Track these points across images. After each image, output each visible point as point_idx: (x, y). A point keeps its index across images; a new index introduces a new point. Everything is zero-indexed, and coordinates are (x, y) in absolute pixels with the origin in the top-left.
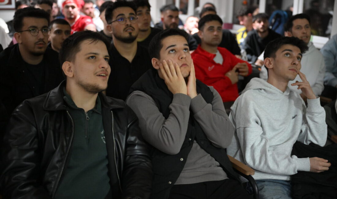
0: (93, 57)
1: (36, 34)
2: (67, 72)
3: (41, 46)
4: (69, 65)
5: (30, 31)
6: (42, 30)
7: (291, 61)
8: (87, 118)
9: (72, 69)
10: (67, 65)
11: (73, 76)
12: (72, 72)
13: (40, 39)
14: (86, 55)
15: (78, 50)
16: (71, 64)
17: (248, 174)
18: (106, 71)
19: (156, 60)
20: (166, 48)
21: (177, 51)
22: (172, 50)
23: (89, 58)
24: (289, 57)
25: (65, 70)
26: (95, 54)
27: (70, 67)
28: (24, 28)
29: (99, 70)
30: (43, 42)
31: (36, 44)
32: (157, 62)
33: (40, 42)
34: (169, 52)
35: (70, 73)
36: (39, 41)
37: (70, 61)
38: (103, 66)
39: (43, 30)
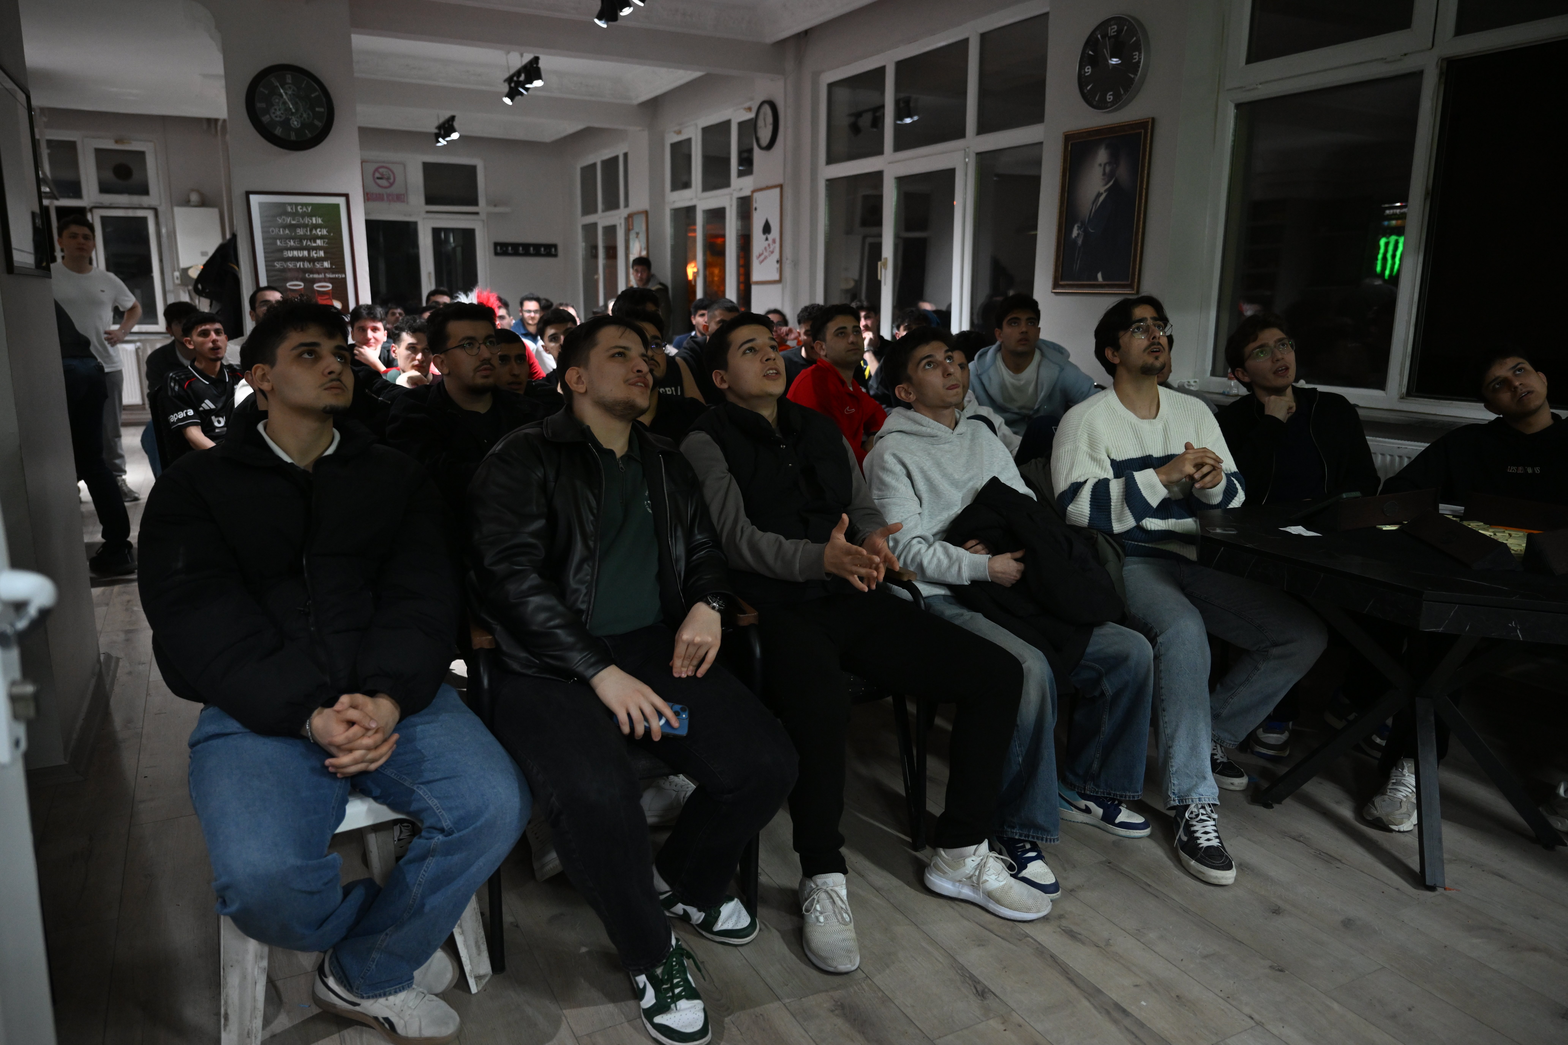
0: (621, 354)
1: (475, 351)
2: (575, 385)
3: (488, 372)
4: (578, 373)
5: (462, 347)
6: (485, 343)
7: (939, 372)
8: (621, 468)
9: (583, 379)
10: (574, 373)
11: (586, 391)
12: (583, 383)
13: (485, 360)
14: (608, 350)
15: (594, 344)
16: (581, 371)
17: (906, 579)
18: (645, 377)
19: (720, 374)
20: (737, 347)
21: (757, 349)
22: (751, 349)
23: (613, 356)
24: (934, 368)
25: (570, 382)
26: (624, 348)
27: (579, 378)
28: (452, 343)
29: (632, 376)
30: (491, 365)
31: (476, 370)
32: (722, 378)
33: (485, 366)
34: (744, 353)
35: (580, 386)
36: (483, 365)
37: (579, 366)
38: (639, 368)
39: (488, 344)
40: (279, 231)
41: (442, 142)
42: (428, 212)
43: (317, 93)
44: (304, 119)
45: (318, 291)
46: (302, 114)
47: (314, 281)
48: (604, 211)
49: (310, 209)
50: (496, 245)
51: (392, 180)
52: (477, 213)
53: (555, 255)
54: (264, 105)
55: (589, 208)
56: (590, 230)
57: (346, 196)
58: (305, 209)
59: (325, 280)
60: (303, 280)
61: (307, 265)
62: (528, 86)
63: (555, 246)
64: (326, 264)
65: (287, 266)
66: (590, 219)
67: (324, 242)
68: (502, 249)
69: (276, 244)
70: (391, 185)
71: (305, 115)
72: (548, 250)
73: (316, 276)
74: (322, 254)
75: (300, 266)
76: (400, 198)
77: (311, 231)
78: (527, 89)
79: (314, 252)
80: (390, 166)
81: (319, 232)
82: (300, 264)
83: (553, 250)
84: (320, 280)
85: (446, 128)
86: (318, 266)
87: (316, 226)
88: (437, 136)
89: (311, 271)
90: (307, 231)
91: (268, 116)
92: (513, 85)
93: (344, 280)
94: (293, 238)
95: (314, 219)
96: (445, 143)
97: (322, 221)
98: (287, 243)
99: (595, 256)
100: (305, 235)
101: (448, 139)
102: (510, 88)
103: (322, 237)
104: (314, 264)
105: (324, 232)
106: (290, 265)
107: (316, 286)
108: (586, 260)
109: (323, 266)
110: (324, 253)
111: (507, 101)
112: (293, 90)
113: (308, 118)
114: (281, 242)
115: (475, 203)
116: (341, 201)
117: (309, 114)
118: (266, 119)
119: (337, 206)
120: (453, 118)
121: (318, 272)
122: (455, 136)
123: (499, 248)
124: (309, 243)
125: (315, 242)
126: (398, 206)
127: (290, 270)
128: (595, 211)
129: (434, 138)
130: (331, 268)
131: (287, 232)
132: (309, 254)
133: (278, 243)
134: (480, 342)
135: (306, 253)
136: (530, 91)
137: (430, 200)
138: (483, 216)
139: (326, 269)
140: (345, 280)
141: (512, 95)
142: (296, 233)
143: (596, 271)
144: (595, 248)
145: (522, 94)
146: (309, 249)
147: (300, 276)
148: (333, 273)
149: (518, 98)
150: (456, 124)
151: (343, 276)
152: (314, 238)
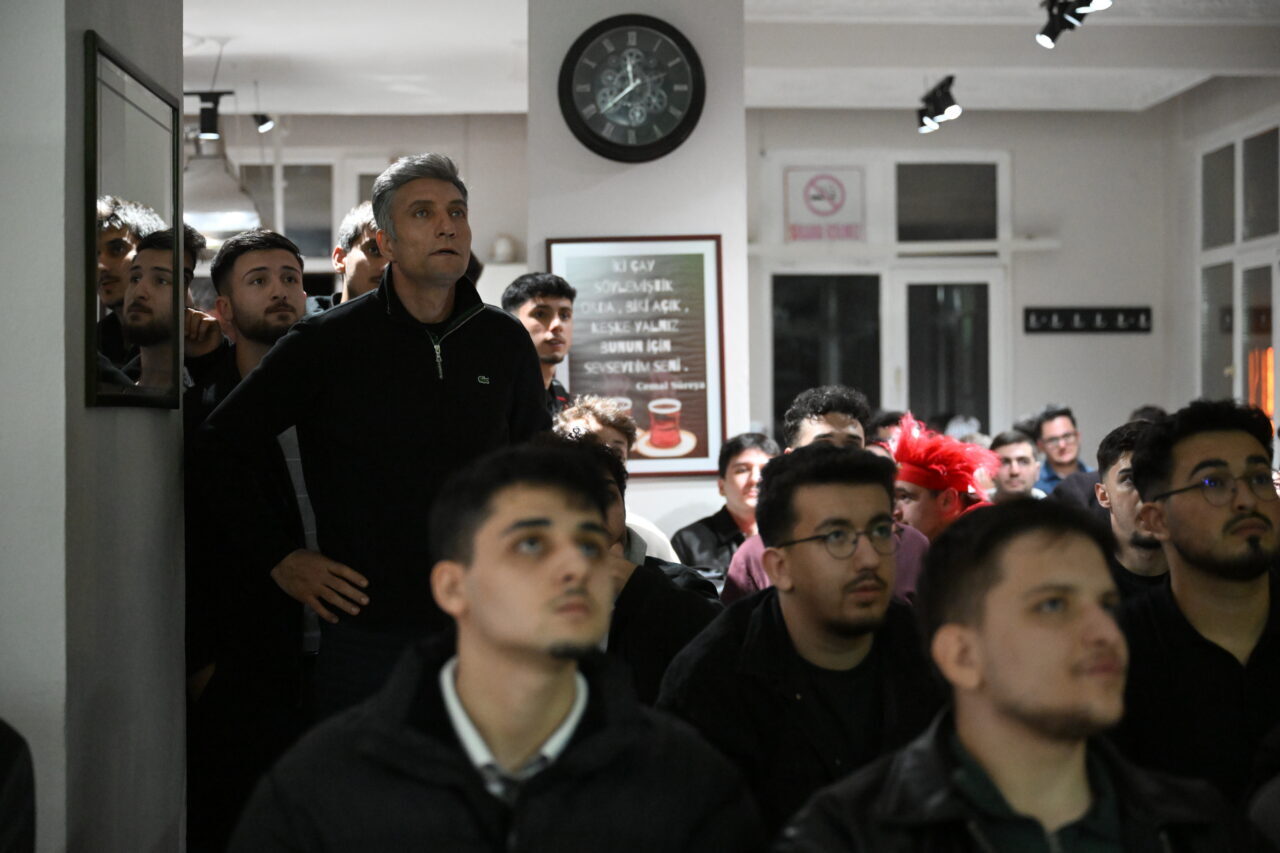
9: (972, 656)
11: (982, 685)
13: (864, 569)
14: (1026, 596)
23: (1038, 608)
26: (1063, 588)
27: (965, 649)
33: (865, 582)
37: (963, 624)
40: (597, 307)
41: (931, 125)
42: (902, 255)
43: (678, 60)
44: (655, 108)
45: (657, 416)
46: (649, 99)
47: (648, 397)
48: (1246, 238)
49: (651, 265)
50: (1028, 312)
51: (837, 200)
52: (993, 254)
53: (1147, 330)
54: (587, 88)
55: (1217, 232)
56: (1218, 277)
57: (717, 239)
58: (643, 266)
59: (668, 394)
60: (632, 394)
61: (640, 367)
62: (1081, 10)
63: (1147, 312)
64: (674, 365)
65: (606, 369)
66: (1219, 255)
67: (672, 325)
68: (1041, 320)
69: (588, 330)
70: (837, 208)
71: (654, 100)
72: (1132, 320)
73: (654, 387)
74: (666, 346)
75: (628, 368)
76: (851, 232)
77: (651, 304)
78: (1080, 17)
79: (654, 342)
80: (835, 174)
81: (664, 307)
82: (628, 367)
83: (1143, 319)
84: (660, 395)
85: (938, 99)
86: (659, 367)
87: (659, 297)
88: (922, 113)
89: (645, 379)
90: (643, 305)
91: (592, 107)
92: (1055, 11)
93: (702, 395)
94: (620, 319)
95: (657, 283)
96: (936, 127)
97: (672, 286)
98: (608, 329)
99: (1228, 329)
100: (640, 313)
101: (940, 118)
102: (1051, 15)
103: (668, 316)
104: (652, 367)
105: (674, 306)
106: (612, 368)
107: (653, 406)
108: (1209, 337)
109: (666, 368)
110: (673, 344)
111: (1045, 41)
112: (638, 57)
113: (661, 103)
114: (598, 327)
115: (990, 233)
116: (707, 249)
117: (660, 96)
118: (588, 111)
119: (699, 259)
120: (949, 81)
121: (658, 379)
122: (952, 113)
123: (1033, 319)
124: (646, 327)
125: (656, 324)
126: (845, 247)
127: (610, 376)
128: (1228, 238)
129: (915, 118)
130: (682, 372)
131: (610, 307)
132: (645, 346)
133: (594, 328)
134: (860, 530)
135: (638, 346)
136: (1086, 20)
137: (908, 232)
138: (1005, 258)
139: (674, 373)
140: (703, 393)
141: (1053, 30)
142: (624, 309)
143: (1229, 360)
144: (1228, 311)
145: (1071, 26)
146: (645, 338)
147: (627, 386)
148: (685, 380)
149: (1066, 34)
150: (955, 91)
151: (702, 386)
152: (655, 319)
